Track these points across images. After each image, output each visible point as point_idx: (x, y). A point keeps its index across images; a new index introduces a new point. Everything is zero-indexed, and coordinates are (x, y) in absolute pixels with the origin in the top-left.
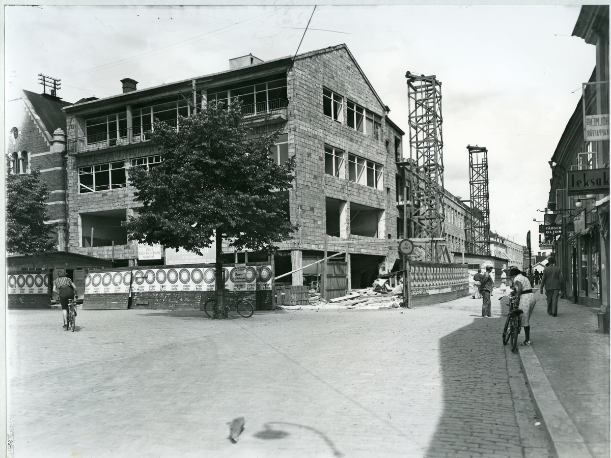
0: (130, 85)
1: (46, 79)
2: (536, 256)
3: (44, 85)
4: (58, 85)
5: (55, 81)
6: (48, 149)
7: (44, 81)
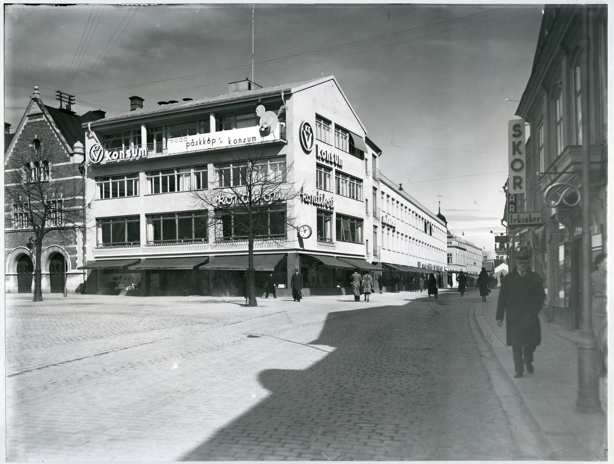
0: (137, 102)
1: (62, 95)
2: (494, 260)
3: (61, 100)
4: (72, 100)
5: (70, 96)
6: (68, 160)
7: (61, 97)
